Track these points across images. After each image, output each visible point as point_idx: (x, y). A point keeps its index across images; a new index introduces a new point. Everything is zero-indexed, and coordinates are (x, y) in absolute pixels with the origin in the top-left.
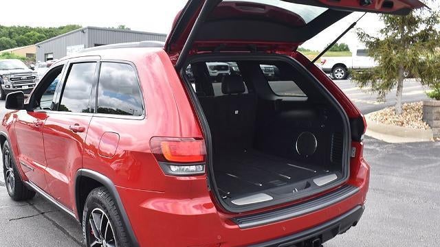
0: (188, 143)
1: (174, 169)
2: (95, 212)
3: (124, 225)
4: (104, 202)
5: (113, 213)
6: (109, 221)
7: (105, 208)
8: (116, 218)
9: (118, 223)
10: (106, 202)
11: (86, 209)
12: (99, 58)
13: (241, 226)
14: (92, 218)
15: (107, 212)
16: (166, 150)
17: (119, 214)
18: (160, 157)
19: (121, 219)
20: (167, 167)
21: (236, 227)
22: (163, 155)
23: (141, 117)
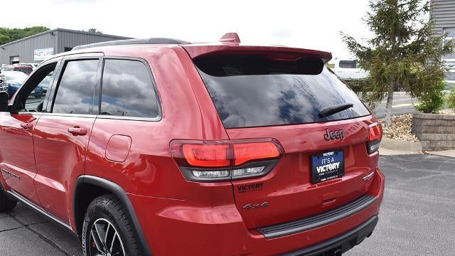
0: (213, 147)
1: (197, 174)
2: (99, 222)
3: (136, 236)
4: (111, 211)
5: (123, 223)
6: (116, 233)
7: (112, 218)
8: (126, 229)
9: (129, 235)
10: (114, 211)
11: (87, 219)
12: (102, 54)
13: (266, 235)
14: (94, 229)
15: (114, 222)
16: (189, 154)
17: (131, 223)
18: (182, 162)
19: (133, 229)
20: (188, 172)
21: (262, 236)
22: (185, 159)
23: (158, 118)
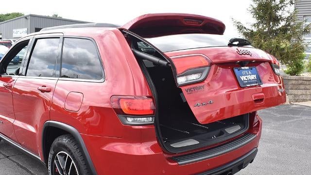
0: (141, 100)
1: (130, 120)
2: (60, 154)
3: (87, 164)
4: (69, 146)
5: (77, 154)
6: (73, 162)
7: (69, 151)
8: (80, 159)
9: (82, 163)
10: (72, 147)
11: (52, 152)
12: (62, 34)
13: (179, 163)
14: (57, 159)
15: (71, 154)
16: (124, 106)
17: (83, 155)
18: (119, 111)
19: (85, 159)
20: (124, 118)
21: (176, 164)
22: (121, 109)
23: (102, 80)
